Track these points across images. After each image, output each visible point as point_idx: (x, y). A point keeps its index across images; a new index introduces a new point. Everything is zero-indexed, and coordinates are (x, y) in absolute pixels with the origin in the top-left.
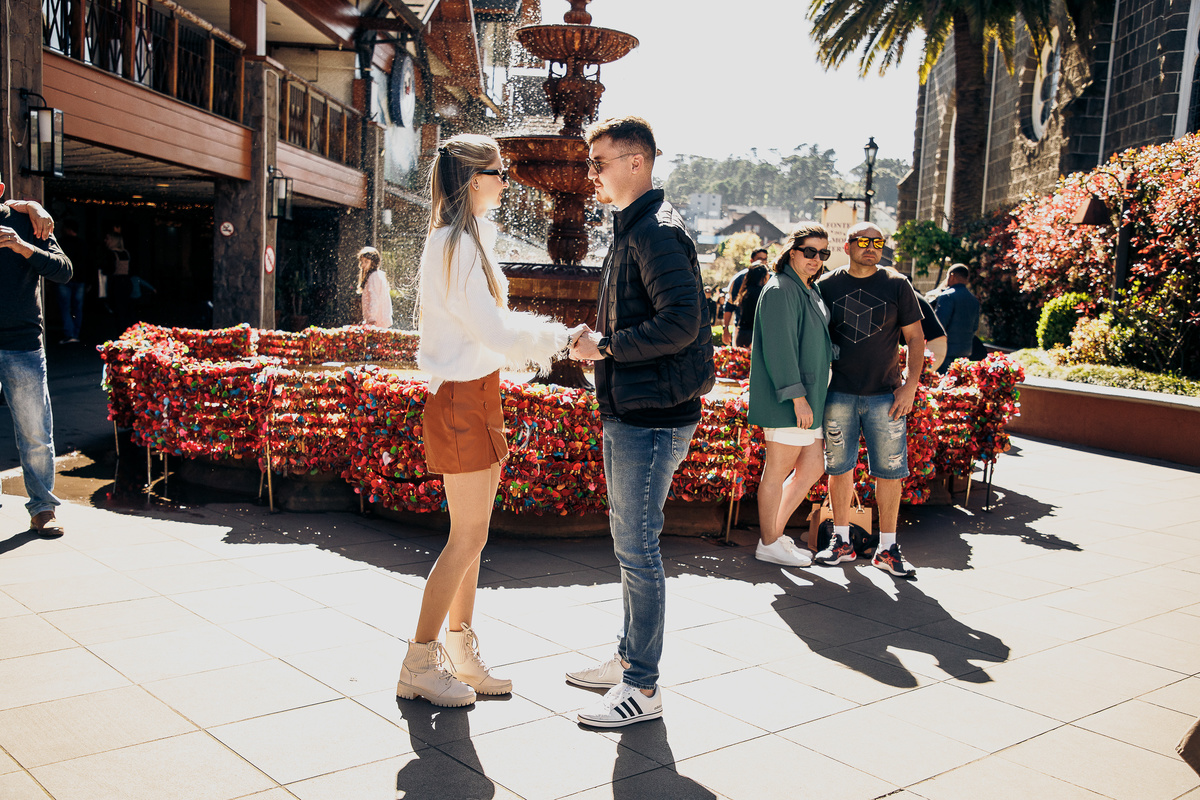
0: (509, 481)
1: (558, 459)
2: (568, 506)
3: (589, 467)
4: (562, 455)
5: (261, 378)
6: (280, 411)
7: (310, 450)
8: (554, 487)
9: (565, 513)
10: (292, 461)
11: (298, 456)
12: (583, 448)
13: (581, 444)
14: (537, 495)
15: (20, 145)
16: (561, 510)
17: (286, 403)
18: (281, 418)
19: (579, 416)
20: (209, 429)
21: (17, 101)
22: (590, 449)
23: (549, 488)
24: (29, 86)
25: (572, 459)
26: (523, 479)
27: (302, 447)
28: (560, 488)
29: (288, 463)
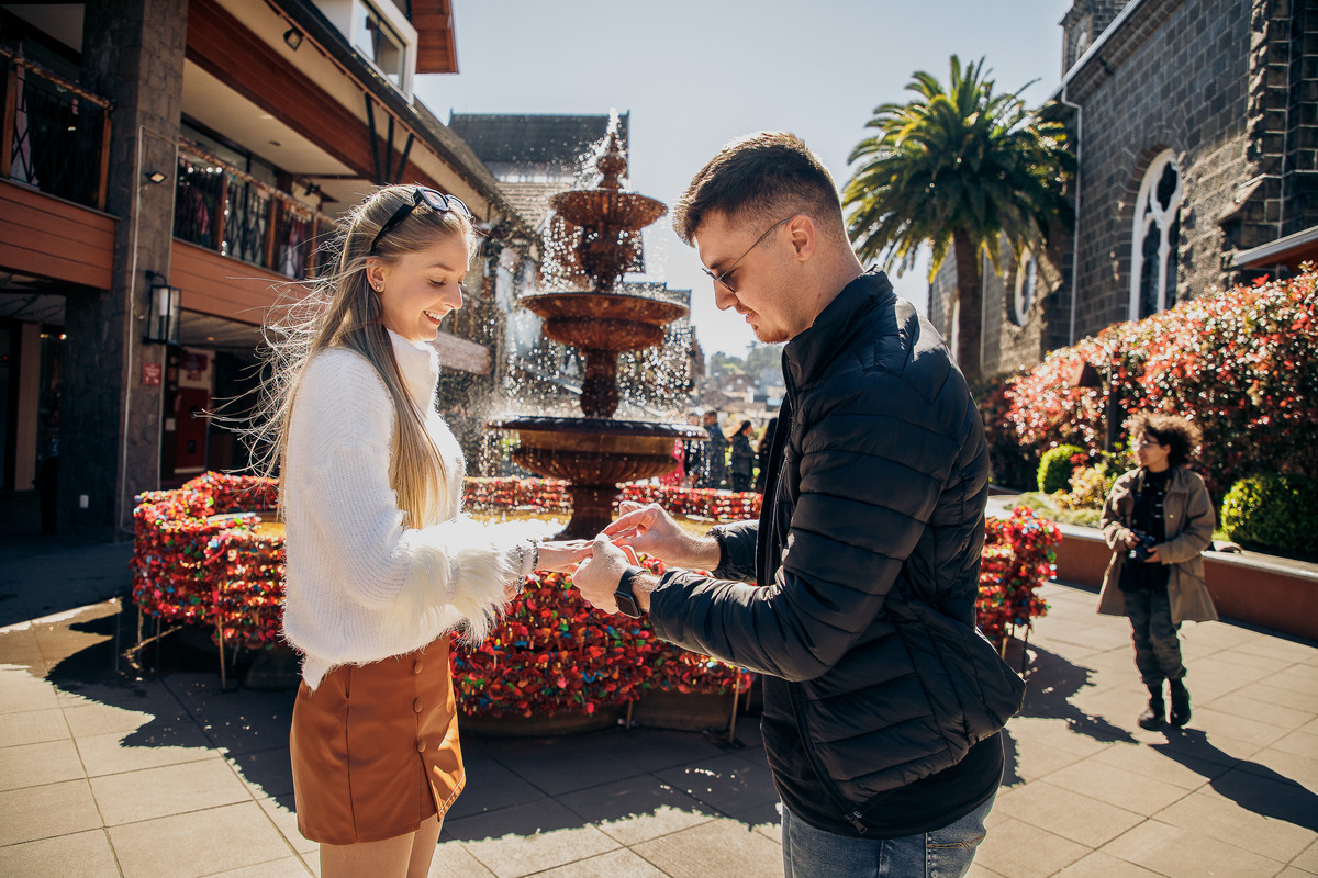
0: (461, 675)
1: (521, 649)
2: (533, 705)
3: (558, 659)
4: (525, 644)
5: (213, 543)
6: (235, 578)
7: (265, 622)
8: (516, 683)
9: (528, 714)
10: (246, 634)
11: (253, 628)
12: (552, 636)
13: (549, 630)
14: (495, 693)
15: (142, 317)
16: (525, 711)
17: (241, 569)
18: (235, 586)
19: (546, 598)
20: (182, 591)
21: (143, 282)
22: (561, 636)
23: (510, 684)
24: (156, 268)
25: (539, 649)
26: (478, 673)
27: (256, 618)
28: (522, 684)
29: (242, 635)
